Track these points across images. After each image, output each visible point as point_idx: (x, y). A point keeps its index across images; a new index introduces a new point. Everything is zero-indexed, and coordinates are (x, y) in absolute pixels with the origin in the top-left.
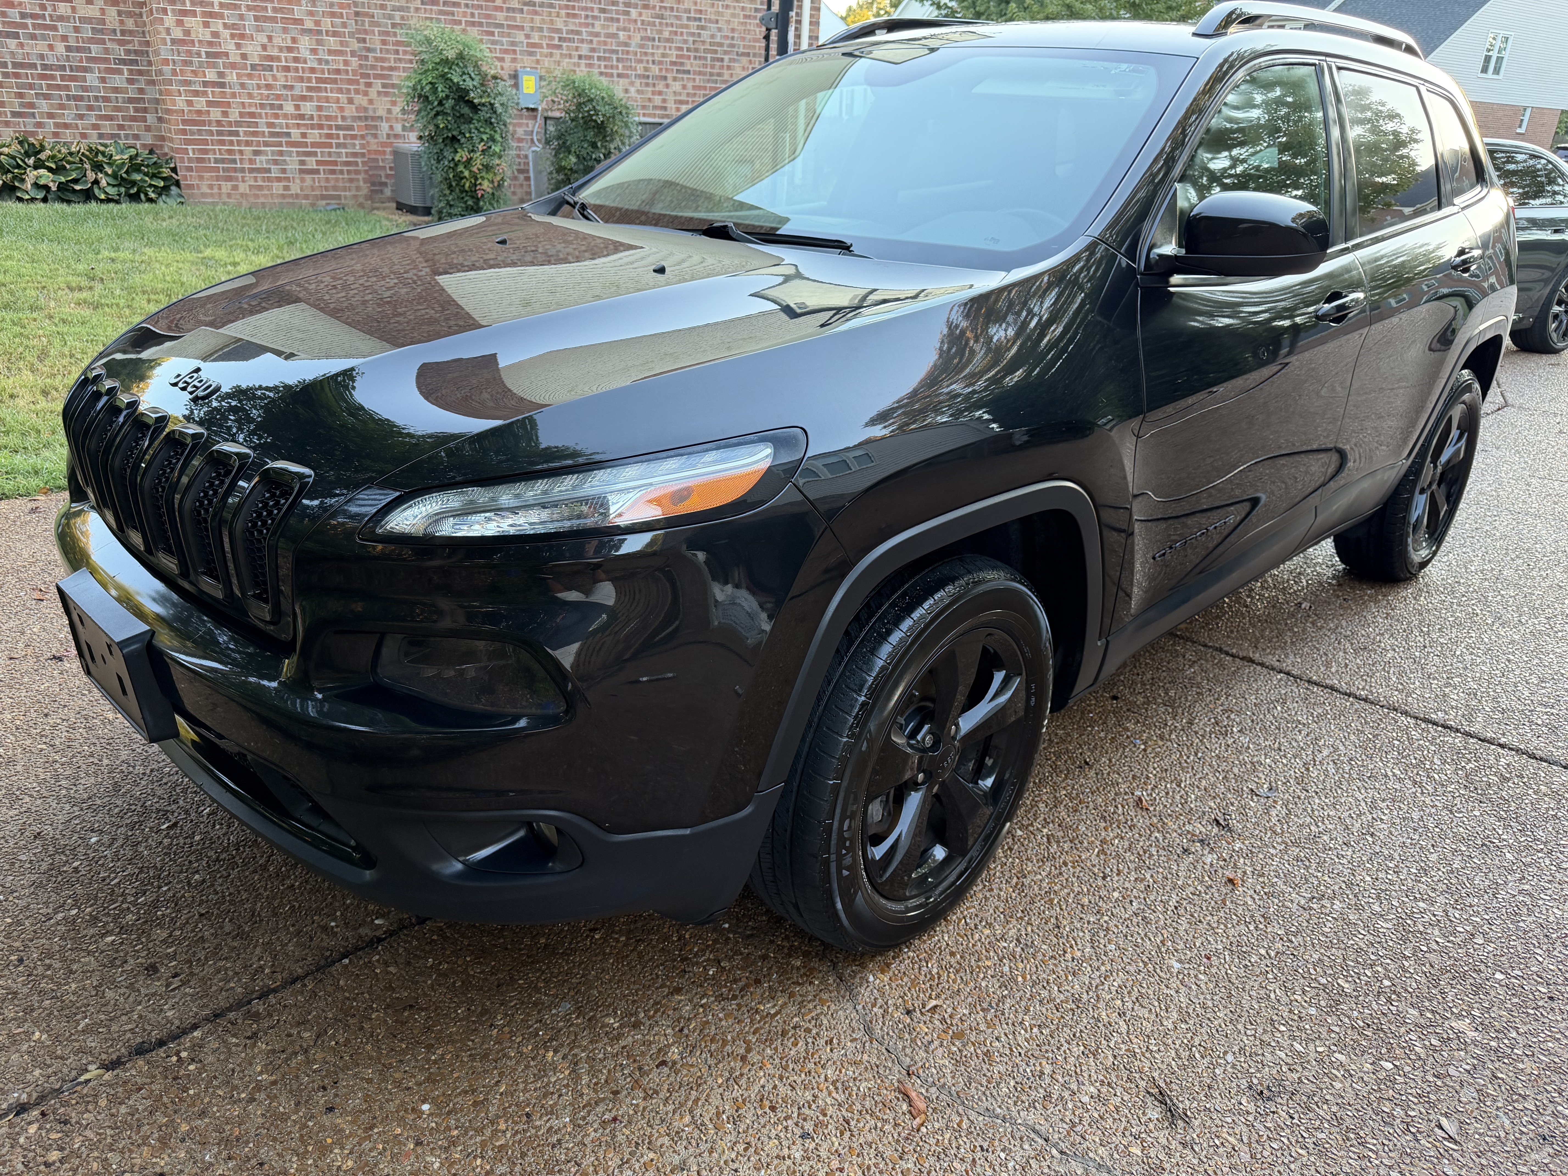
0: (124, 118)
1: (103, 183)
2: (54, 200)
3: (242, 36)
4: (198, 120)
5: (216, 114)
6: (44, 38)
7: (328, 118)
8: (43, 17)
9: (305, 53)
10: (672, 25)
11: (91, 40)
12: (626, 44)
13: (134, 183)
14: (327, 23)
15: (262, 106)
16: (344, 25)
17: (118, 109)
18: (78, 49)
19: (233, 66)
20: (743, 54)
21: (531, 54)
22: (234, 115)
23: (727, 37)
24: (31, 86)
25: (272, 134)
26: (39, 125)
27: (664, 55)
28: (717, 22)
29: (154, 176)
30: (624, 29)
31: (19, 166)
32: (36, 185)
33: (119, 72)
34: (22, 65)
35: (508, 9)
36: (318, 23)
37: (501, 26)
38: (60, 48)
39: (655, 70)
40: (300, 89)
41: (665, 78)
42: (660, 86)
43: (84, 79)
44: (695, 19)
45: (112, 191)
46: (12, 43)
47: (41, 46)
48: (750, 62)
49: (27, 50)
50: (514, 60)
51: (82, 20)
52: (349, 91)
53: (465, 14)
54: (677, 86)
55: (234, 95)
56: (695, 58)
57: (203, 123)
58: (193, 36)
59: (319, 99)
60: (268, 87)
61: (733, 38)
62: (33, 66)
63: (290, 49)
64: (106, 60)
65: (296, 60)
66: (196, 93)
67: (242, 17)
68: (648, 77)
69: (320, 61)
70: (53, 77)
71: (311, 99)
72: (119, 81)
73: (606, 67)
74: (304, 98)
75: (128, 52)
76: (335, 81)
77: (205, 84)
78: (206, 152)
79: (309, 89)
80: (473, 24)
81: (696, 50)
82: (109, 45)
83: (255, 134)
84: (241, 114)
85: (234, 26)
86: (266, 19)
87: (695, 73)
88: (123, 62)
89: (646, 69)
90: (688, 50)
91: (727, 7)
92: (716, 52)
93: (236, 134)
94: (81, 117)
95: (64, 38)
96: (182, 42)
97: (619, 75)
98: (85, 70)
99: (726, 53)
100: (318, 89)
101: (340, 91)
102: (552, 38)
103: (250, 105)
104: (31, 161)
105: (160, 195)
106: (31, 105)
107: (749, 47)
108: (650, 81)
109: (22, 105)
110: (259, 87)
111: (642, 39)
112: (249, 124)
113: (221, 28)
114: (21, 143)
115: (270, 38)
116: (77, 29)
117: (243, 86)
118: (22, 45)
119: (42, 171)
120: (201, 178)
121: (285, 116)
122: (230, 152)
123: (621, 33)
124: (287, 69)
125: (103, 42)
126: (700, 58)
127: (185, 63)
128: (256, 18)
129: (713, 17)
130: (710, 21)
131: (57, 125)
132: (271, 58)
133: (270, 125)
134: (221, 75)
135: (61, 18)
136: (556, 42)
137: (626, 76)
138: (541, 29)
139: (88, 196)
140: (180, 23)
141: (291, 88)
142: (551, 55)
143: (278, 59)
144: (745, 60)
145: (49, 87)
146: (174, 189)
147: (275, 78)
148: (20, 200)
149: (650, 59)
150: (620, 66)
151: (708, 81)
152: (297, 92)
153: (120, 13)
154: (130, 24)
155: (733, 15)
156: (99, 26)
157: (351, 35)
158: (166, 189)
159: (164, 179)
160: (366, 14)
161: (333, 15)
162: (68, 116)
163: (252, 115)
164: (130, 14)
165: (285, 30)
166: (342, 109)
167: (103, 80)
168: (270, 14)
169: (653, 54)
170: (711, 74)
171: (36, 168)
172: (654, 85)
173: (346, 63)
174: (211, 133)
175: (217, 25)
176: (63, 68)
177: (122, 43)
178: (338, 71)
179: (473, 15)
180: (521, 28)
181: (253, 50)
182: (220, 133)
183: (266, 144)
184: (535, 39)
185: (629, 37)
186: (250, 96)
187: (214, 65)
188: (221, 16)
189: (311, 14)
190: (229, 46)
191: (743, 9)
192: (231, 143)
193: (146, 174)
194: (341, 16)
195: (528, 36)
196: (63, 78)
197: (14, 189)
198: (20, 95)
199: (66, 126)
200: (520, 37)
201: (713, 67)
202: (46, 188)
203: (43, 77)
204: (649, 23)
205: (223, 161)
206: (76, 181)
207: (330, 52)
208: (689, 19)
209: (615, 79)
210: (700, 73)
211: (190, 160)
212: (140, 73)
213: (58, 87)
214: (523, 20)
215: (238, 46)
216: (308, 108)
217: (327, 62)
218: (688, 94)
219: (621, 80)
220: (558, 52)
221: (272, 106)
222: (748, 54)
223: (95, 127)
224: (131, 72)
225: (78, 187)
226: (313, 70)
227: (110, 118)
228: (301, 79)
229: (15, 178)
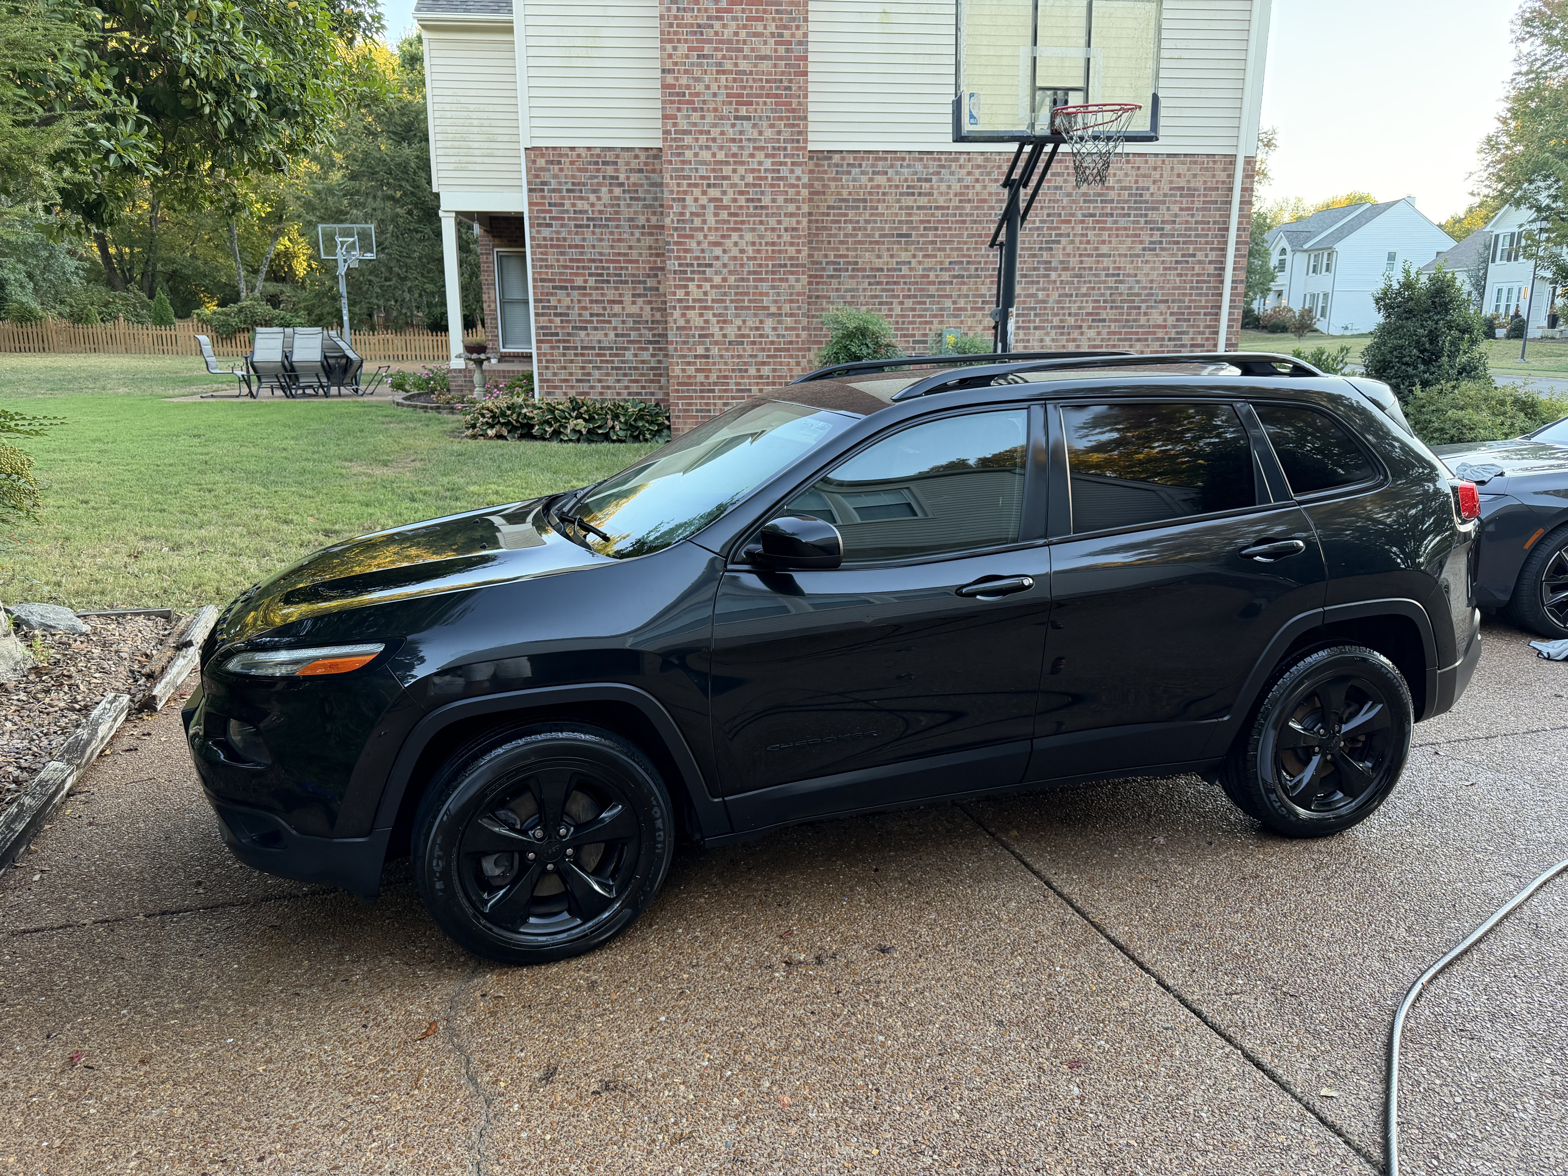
0: (646, 381)
1: (617, 428)
2: (585, 441)
3: (725, 322)
4: (687, 382)
5: (700, 377)
6: (603, 329)
7: (780, 377)
8: (604, 315)
9: (768, 330)
10: (1090, 282)
11: (632, 329)
12: (1044, 302)
13: (638, 428)
14: (786, 308)
15: (733, 370)
16: (799, 308)
17: (642, 375)
18: (623, 335)
19: (716, 343)
20: (1162, 301)
21: (956, 316)
22: (713, 377)
23: (1145, 288)
24: (590, 362)
25: (738, 391)
26: (592, 387)
27: (1080, 308)
28: (1136, 275)
29: (651, 423)
30: (1044, 289)
31: (566, 418)
32: (574, 431)
33: (647, 349)
34: (587, 348)
35: (940, 283)
36: (779, 308)
37: (933, 296)
38: (612, 335)
39: (1071, 321)
40: (762, 356)
41: (1080, 327)
42: (1075, 334)
43: (624, 355)
44: (1113, 275)
45: (621, 434)
46: (583, 333)
47: (599, 335)
48: (1169, 308)
49: (591, 338)
50: (941, 323)
51: (628, 315)
52: (797, 356)
53: (903, 290)
54: (1092, 333)
55: (714, 364)
56: (1112, 308)
57: (691, 384)
58: (692, 324)
59: (775, 363)
60: (739, 356)
61: (1151, 288)
62: (593, 348)
63: (757, 329)
64: (640, 342)
65: (761, 336)
66: (689, 364)
67: (726, 308)
68: (1064, 327)
69: (778, 336)
70: (604, 355)
71: (769, 364)
72: (646, 355)
73: (1023, 322)
74: (764, 363)
75: (654, 335)
76: (788, 350)
77: (696, 357)
78: (690, 404)
79: (768, 356)
80: (909, 297)
81: (1113, 301)
82: (643, 331)
83: (726, 391)
84: (718, 377)
85: (720, 315)
86: (743, 308)
87: (1110, 321)
88: (650, 342)
89: (1062, 321)
90: (1105, 301)
91: (1147, 262)
92: (1133, 301)
93: (713, 391)
94: (618, 381)
95: (615, 328)
96: (684, 328)
97: (1035, 328)
98: (625, 349)
99: (1143, 301)
100: (775, 357)
101: (791, 357)
102: (976, 302)
103: (725, 370)
104: (574, 414)
105: (654, 436)
106: (589, 374)
107: (1168, 294)
108: (1066, 330)
109: (583, 374)
110: (733, 357)
111: (1060, 296)
112: (723, 384)
113: (711, 317)
114: (571, 402)
115: (744, 322)
116: (623, 322)
117: (721, 357)
118: (588, 335)
119: (580, 421)
120: (685, 423)
121: (749, 377)
122: (707, 404)
123: (1040, 293)
124: (754, 343)
125: (639, 329)
126: (1116, 308)
127: (684, 343)
128: (736, 308)
129: (1131, 272)
130: (1129, 275)
131: (603, 387)
132: (743, 336)
133: (738, 384)
134: (707, 350)
135: (615, 315)
136: (980, 305)
137: (1043, 328)
138: (967, 296)
139: (606, 437)
140: (684, 315)
141: (756, 356)
142: (974, 316)
143: (749, 336)
144: (1163, 306)
145: (602, 362)
146: (665, 432)
147: (744, 350)
148: (561, 440)
149: (1067, 312)
150: (1037, 320)
151: (1124, 327)
152: (759, 359)
153: (652, 309)
154: (658, 316)
155: (1153, 269)
156: (638, 319)
157: (803, 315)
158: (659, 431)
159: (658, 425)
160: (825, 297)
161: (792, 301)
162: (610, 381)
163: (725, 377)
164: (658, 309)
165: (755, 315)
166: (791, 370)
167: (636, 355)
168: (746, 304)
169: (1070, 308)
170: (1127, 321)
171: (577, 418)
172: (1069, 334)
173: (798, 336)
174: (695, 391)
175: (709, 315)
176: (611, 348)
177: (651, 329)
178: (791, 343)
179: (909, 290)
180: (950, 296)
181: (731, 331)
182: (702, 391)
183: (733, 398)
184: (962, 303)
185: (1048, 296)
186: (726, 364)
187: (703, 343)
188: (712, 308)
189: (776, 302)
190: (715, 330)
191: (1163, 262)
192: (709, 398)
193: (647, 422)
194: (798, 301)
195: (954, 303)
196: (611, 355)
197: (560, 433)
198: (583, 368)
199: (608, 388)
200: (948, 303)
201: (1129, 314)
202: (580, 432)
203: (598, 355)
204: (1067, 283)
205: (701, 411)
206: (600, 427)
207: (787, 329)
208: (1107, 275)
209: (1032, 331)
210: (1116, 321)
211: (679, 411)
212: (660, 349)
213: (607, 362)
214: (952, 290)
215: (721, 329)
216: (766, 370)
217: (784, 336)
218: (1102, 340)
219: (1037, 332)
220: (980, 313)
221: (740, 370)
222: (1167, 301)
223: (627, 388)
224: (654, 349)
225: (600, 432)
226: (772, 343)
227: (637, 381)
228: (763, 350)
229: (561, 426)
